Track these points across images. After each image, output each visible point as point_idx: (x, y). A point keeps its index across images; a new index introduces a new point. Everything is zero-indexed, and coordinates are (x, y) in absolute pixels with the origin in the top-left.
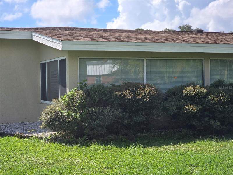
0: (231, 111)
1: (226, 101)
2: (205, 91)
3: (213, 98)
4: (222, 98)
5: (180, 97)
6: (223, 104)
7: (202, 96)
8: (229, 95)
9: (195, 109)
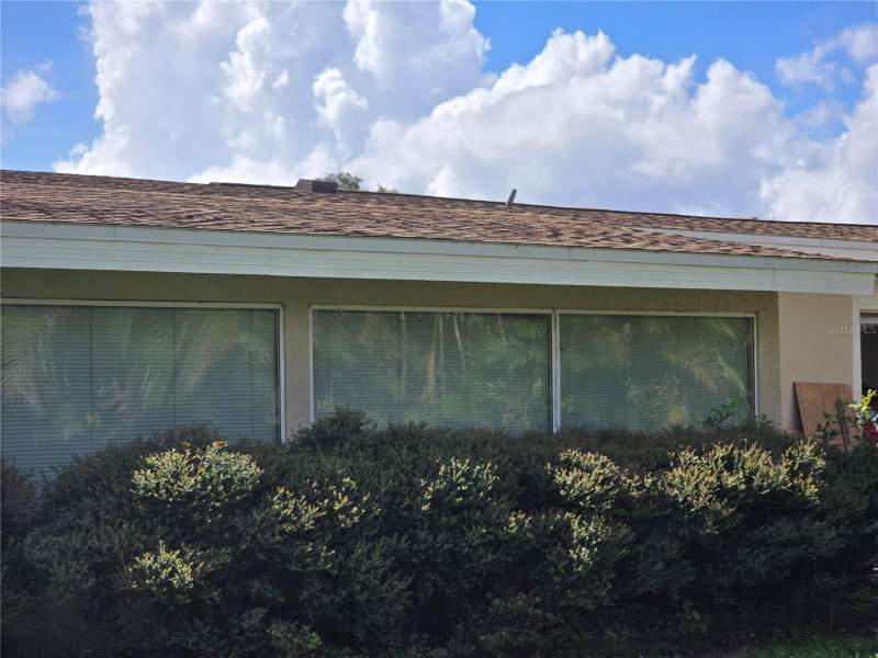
0: (381, 572)
1: (356, 519)
2: (255, 470)
3: (291, 504)
4: (337, 507)
5: (120, 506)
6: (342, 540)
7: (232, 497)
8: (375, 491)
9: (187, 569)
